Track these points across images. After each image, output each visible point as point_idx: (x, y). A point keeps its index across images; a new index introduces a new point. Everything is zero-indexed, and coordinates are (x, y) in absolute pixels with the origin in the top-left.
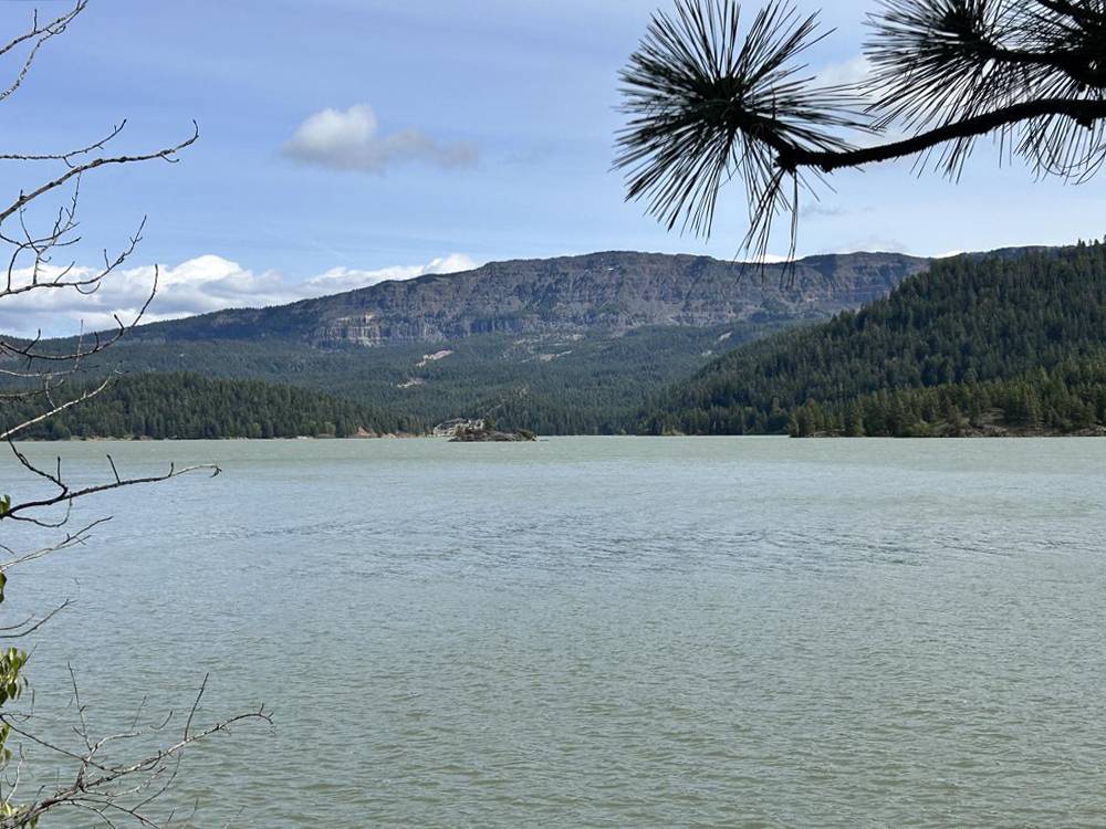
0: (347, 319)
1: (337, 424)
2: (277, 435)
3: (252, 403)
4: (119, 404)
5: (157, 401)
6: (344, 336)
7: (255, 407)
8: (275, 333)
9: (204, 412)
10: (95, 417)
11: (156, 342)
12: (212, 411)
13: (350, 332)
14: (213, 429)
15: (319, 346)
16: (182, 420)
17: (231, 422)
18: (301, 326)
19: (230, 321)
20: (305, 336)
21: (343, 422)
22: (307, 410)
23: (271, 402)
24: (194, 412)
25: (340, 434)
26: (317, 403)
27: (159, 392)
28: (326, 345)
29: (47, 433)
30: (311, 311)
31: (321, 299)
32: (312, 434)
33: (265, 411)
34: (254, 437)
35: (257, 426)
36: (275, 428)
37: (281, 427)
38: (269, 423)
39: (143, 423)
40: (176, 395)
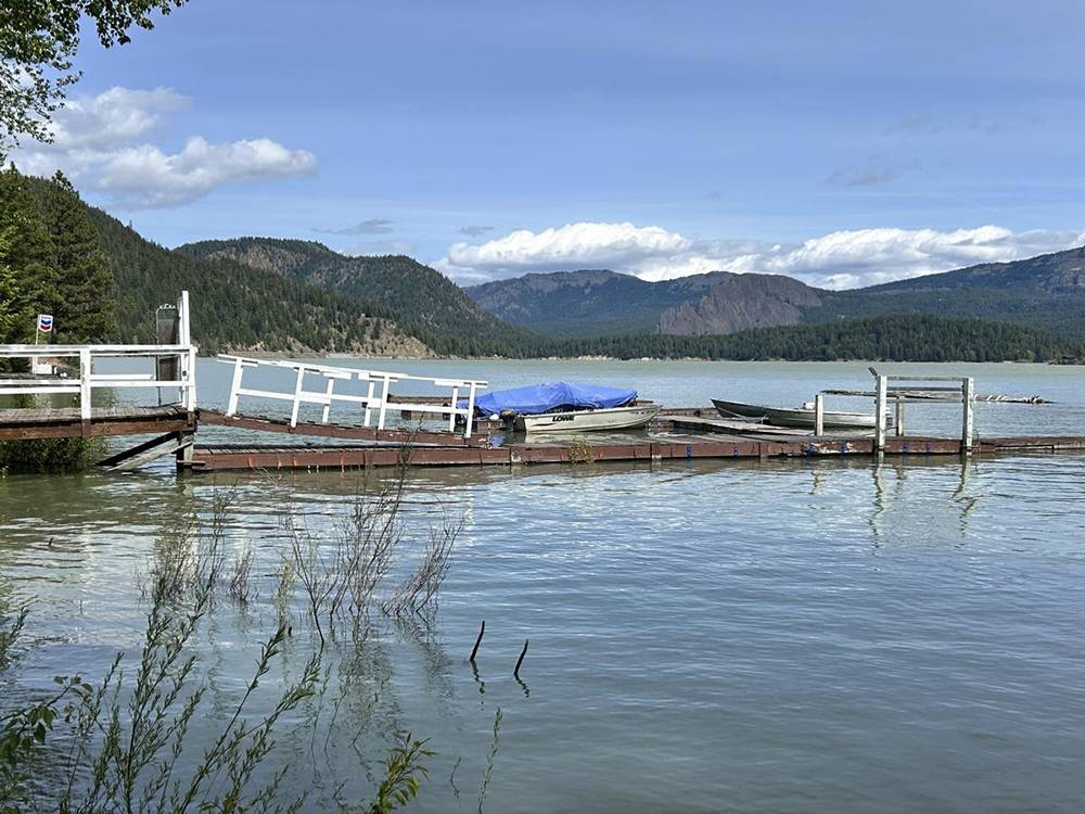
0: (1078, 269)
1: (1037, 352)
2: (987, 360)
3: (971, 335)
4: (872, 336)
5: (900, 335)
6: (1075, 283)
7: (973, 338)
8: (1019, 282)
9: (934, 342)
10: (855, 346)
11: (924, 290)
12: (940, 342)
13: (1080, 280)
14: (938, 354)
15: (1053, 292)
16: (916, 348)
17: (953, 349)
18: (1039, 276)
19: (983, 273)
20: (1043, 284)
21: (1042, 350)
22: (1013, 341)
23: (986, 335)
24: (926, 342)
25: (1038, 360)
26: (1023, 336)
27: (903, 328)
28: (1059, 290)
29: (821, 356)
30: (1048, 263)
31: (1057, 254)
32: (1015, 359)
33: (980, 341)
34: (970, 361)
35: (973, 353)
36: (987, 353)
37: (992, 354)
38: (982, 350)
39: (888, 349)
40: (915, 330)
